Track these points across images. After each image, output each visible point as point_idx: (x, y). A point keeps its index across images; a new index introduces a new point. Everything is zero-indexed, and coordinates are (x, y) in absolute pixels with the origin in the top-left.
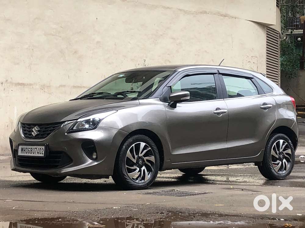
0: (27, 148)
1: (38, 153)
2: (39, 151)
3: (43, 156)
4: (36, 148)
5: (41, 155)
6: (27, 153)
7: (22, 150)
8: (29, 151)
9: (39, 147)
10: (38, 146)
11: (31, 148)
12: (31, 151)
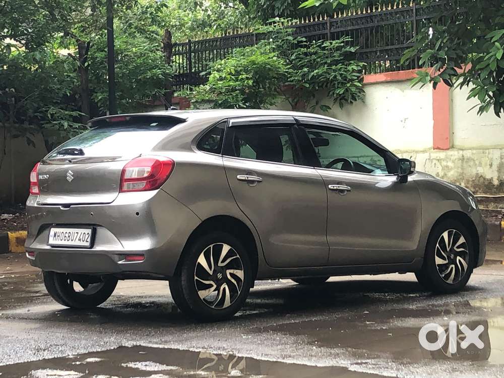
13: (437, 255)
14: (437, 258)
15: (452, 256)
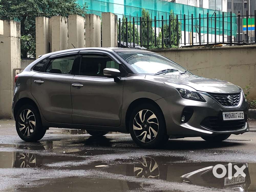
0: (229, 114)
1: (239, 117)
2: (239, 115)
3: (244, 119)
4: (237, 113)
5: (241, 118)
6: (229, 118)
7: (226, 116)
8: (231, 116)
9: (240, 112)
10: (238, 112)
11: (233, 114)
12: (233, 116)
15: (146, 126)
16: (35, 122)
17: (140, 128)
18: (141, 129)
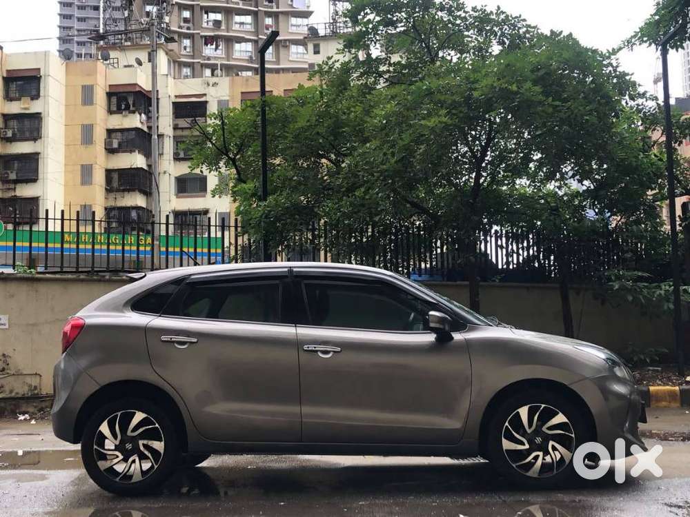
13: (505, 438)
14: (504, 441)
15: (538, 440)
16: (163, 443)
17: (524, 444)
18: (527, 446)
